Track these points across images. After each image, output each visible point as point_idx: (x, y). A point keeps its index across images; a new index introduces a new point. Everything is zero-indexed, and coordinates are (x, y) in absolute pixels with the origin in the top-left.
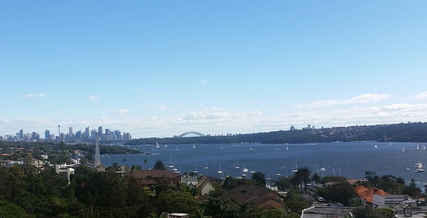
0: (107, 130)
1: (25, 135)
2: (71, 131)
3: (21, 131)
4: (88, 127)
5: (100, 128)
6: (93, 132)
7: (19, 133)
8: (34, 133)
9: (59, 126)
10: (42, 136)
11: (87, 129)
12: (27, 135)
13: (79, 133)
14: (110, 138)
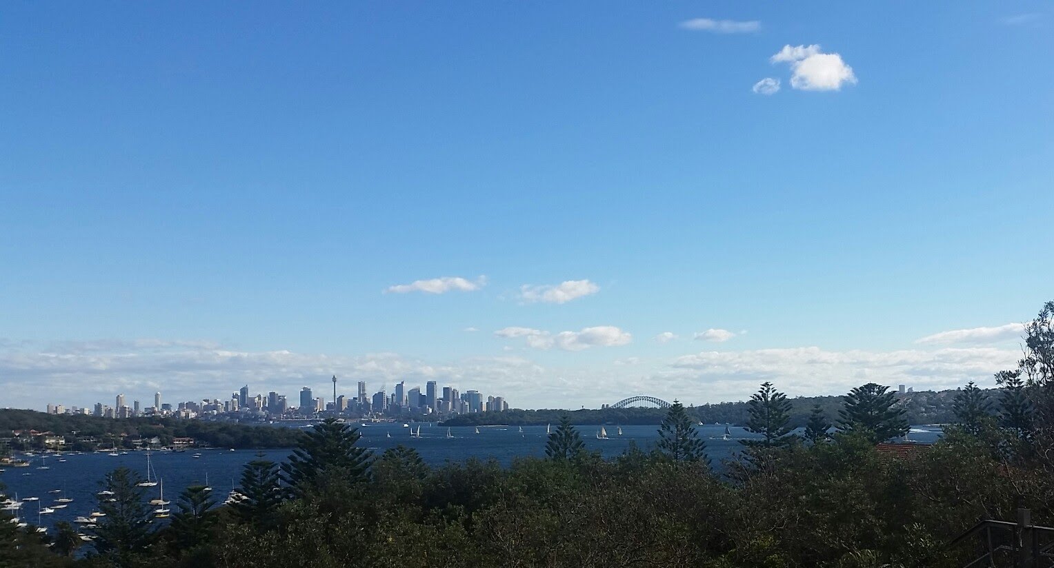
0: (446, 390)
1: (253, 399)
2: (364, 390)
3: (244, 391)
4: (403, 383)
5: (431, 386)
6: (415, 393)
7: (239, 394)
8: (272, 394)
9: (334, 380)
10: (294, 403)
11: (399, 388)
12: (257, 399)
13: (379, 397)
14: (454, 407)
